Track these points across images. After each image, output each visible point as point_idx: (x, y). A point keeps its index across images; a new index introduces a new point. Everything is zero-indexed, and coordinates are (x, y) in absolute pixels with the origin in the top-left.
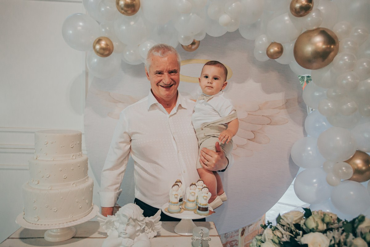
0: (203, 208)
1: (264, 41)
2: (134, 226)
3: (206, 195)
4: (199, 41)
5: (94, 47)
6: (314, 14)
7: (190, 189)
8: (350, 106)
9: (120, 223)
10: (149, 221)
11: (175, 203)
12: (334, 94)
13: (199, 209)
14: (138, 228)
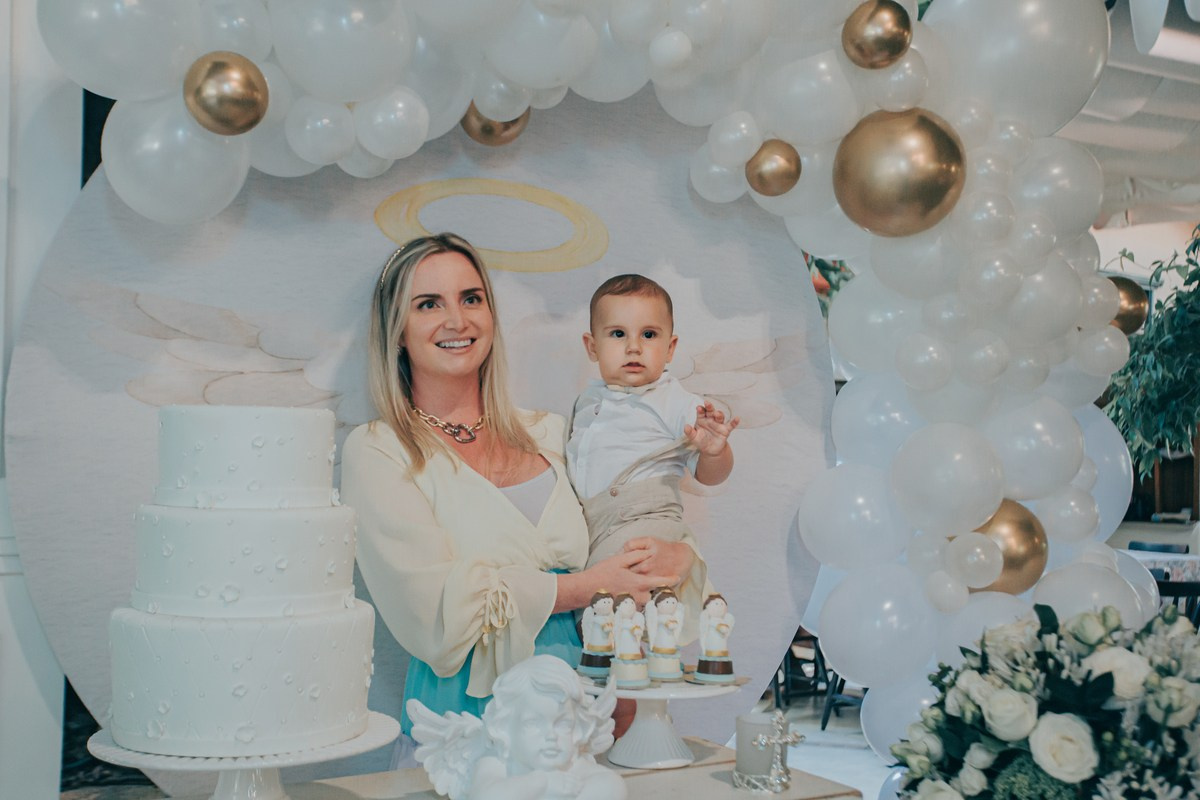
1: (745, 132)
6: (907, 65)
12: (948, 315)
14: (579, 736)
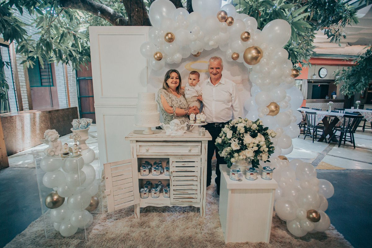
2: (177, 127)
3: (204, 117)
4: (201, 52)
5: (154, 57)
6: (251, 40)
8: (268, 81)
9: (172, 126)
11: (192, 120)
12: (261, 76)
13: (202, 122)
14: (179, 128)
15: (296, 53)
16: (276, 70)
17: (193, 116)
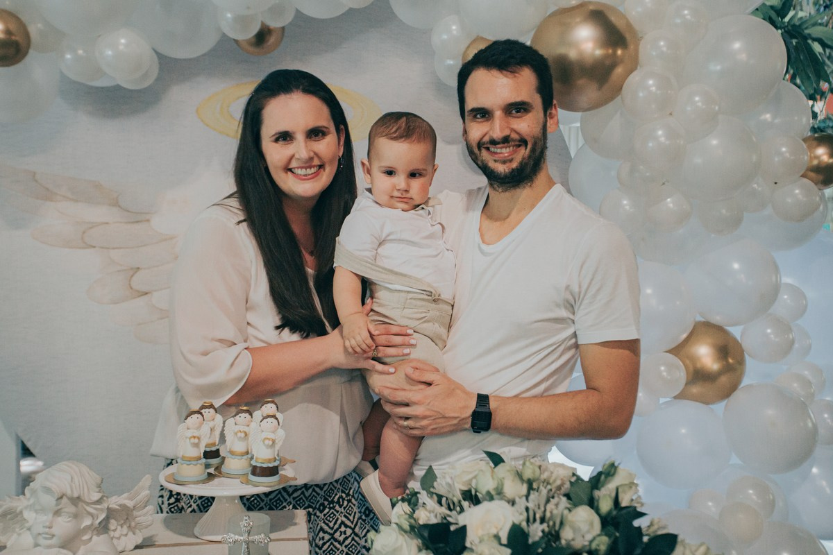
0: (262, 468)
1: (455, 32)
2: (76, 516)
3: (272, 436)
4: (283, 28)
7: (236, 424)
8: (671, 205)
9: (36, 511)
10: (120, 505)
11: (189, 460)
13: (256, 471)
14: (87, 522)
15: (817, 48)
16: (715, 142)
17: (199, 428)
